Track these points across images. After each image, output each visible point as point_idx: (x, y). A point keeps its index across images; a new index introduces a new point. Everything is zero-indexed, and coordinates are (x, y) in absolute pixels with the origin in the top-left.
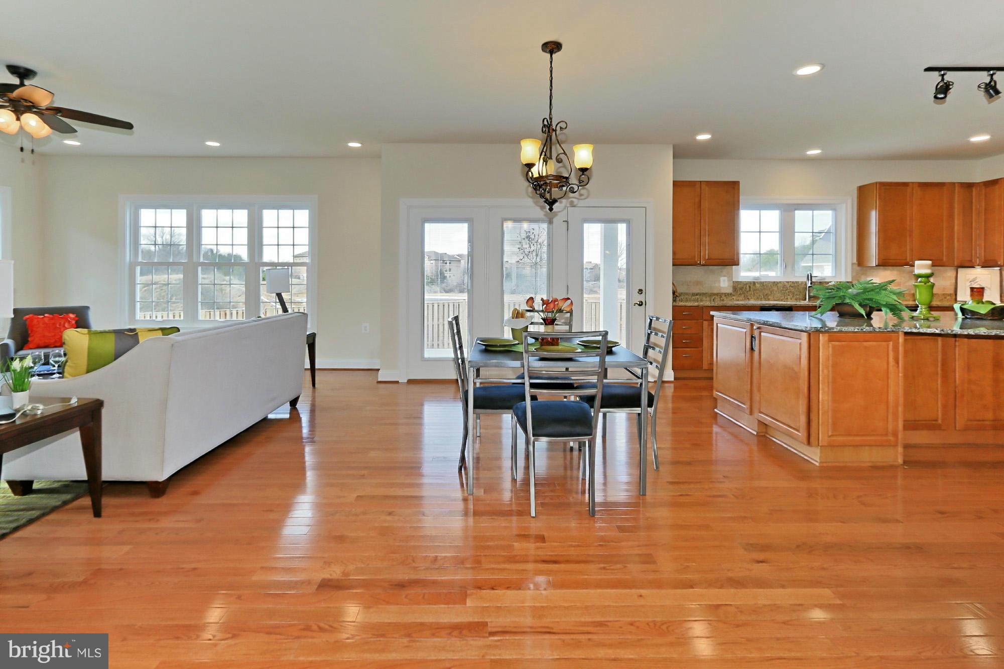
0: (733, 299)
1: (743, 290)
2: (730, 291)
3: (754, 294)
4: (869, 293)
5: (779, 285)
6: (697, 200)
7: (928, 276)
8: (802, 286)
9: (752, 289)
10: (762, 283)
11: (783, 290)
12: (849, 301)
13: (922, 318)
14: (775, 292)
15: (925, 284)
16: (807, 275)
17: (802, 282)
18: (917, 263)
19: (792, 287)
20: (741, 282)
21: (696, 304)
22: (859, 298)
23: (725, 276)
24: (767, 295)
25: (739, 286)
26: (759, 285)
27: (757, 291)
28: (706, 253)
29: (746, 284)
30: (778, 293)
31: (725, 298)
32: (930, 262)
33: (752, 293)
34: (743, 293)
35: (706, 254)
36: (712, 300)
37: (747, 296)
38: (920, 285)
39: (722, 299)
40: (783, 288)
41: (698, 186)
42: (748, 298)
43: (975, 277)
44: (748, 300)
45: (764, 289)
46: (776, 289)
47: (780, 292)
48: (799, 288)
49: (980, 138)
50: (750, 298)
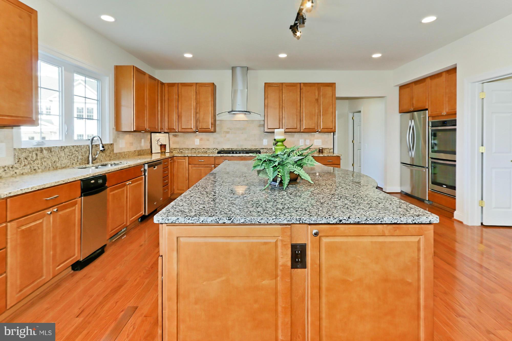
0: (15, 173)
1: (29, 159)
2: (12, 161)
3: (42, 163)
5: (66, 150)
8: (85, 150)
9: (39, 158)
10: (50, 150)
11: (69, 155)
14: (62, 158)
17: (84, 146)
19: (77, 151)
20: (26, 149)
24: (55, 162)
25: (24, 155)
26: (46, 152)
27: (45, 159)
29: (31, 151)
31: (3, 174)
33: (40, 162)
34: (28, 164)
37: (34, 167)
40: (69, 153)
42: (35, 170)
43: (159, 138)
44: (34, 171)
45: (52, 156)
46: (63, 155)
47: (67, 157)
48: (82, 152)
49: (188, 56)
50: (37, 168)
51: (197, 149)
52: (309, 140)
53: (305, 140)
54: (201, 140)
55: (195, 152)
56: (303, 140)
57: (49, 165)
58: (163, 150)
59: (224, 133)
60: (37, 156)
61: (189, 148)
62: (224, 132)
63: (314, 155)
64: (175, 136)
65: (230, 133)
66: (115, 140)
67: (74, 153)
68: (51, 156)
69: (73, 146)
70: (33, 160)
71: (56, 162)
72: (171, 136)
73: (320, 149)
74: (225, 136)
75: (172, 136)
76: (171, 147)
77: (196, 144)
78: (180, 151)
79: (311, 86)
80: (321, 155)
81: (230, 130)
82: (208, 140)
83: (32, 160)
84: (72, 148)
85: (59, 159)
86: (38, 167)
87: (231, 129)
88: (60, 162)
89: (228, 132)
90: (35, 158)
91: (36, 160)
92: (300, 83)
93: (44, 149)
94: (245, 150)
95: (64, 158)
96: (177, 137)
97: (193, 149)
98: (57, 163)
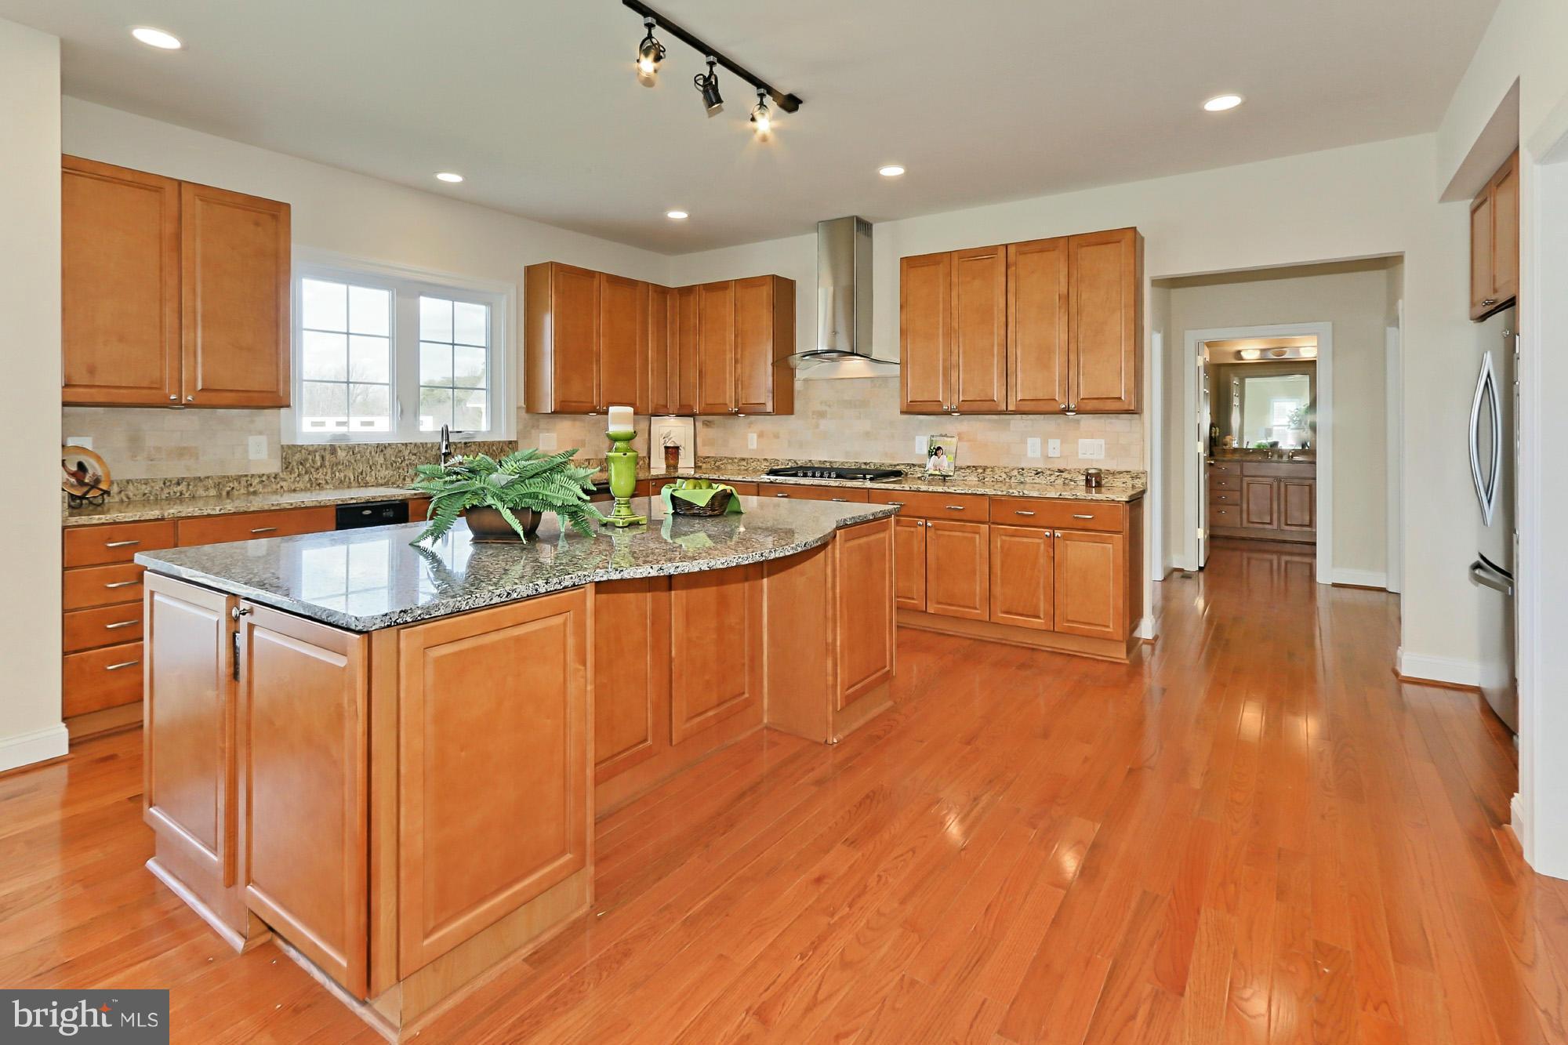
0: (282, 487)
1: (308, 465)
2: (275, 467)
3: (334, 473)
4: (531, 481)
5: (388, 452)
6: (169, 228)
7: (629, 439)
8: (434, 453)
9: (327, 463)
10: (352, 449)
11: (396, 462)
12: (492, 502)
13: (621, 525)
14: (379, 467)
15: (625, 454)
16: (441, 430)
17: (433, 444)
18: (612, 410)
19: (415, 454)
20: (301, 446)
21: (155, 513)
22: (512, 495)
23: (261, 433)
24: (361, 473)
25: (298, 457)
26: (344, 454)
27: (340, 467)
28: (197, 372)
29: (311, 451)
30: (386, 469)
31: (260, 488)
32: (630, 410)
33: (329, 471)
34: (306, 473)
35: (195, 380)
36: (224, 493)
37: (316, 479)
38: (616, 457)
39: (251, 489)
40: (396, 457)
41: (170, 192)
42: (319, 484)
43: (668, 431)
44: (318, 487)
45: (355, 461)
46: (381, 460)
47: (389, 466)
48: (428, 456)
49: (678, 215)
50: (324, 482)
51: (752, 460)
52: (1058, 441)
53: (1045, 443)
54: (761, 435)
55: (747, 470)
56: (1038, 441)
57: (350, 479)
58: (672, 462)
59: (814, 416)
60: (323, 460)
61: (733, 456)
62: (814, 413)
63: (1026, 492)
64: (707, 425)
65: (828, 416)
66: (524, 433)
67: (406, 458)
68: (353, 461)
69: (406, 444)
70: (316, 466)
71: (364, 473)
72: (699, 425)
73: (1088, 475)
74: (817, 426)
75: (701, 424)
76: (700, 453)
77: (750, 447)
78: (717, 464)
79: (1041, 251)
80: (1094, 495)
81: (827, 408)
82: (777, 436)
83: (313, 467)
84: (404, 447)
85: (371, 467)
86: (325, 480)
87: (829, 406)
88: (373, 473)
89: (822, 415)
90: (319, 464)
91: (321, 466)
92: (1006, 246)
93: (339, 449)
94: (863, 467)
95: (384, 466)
96: (712, 428)
97: (744, 460)
98: (366, 475)
